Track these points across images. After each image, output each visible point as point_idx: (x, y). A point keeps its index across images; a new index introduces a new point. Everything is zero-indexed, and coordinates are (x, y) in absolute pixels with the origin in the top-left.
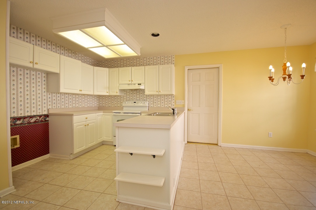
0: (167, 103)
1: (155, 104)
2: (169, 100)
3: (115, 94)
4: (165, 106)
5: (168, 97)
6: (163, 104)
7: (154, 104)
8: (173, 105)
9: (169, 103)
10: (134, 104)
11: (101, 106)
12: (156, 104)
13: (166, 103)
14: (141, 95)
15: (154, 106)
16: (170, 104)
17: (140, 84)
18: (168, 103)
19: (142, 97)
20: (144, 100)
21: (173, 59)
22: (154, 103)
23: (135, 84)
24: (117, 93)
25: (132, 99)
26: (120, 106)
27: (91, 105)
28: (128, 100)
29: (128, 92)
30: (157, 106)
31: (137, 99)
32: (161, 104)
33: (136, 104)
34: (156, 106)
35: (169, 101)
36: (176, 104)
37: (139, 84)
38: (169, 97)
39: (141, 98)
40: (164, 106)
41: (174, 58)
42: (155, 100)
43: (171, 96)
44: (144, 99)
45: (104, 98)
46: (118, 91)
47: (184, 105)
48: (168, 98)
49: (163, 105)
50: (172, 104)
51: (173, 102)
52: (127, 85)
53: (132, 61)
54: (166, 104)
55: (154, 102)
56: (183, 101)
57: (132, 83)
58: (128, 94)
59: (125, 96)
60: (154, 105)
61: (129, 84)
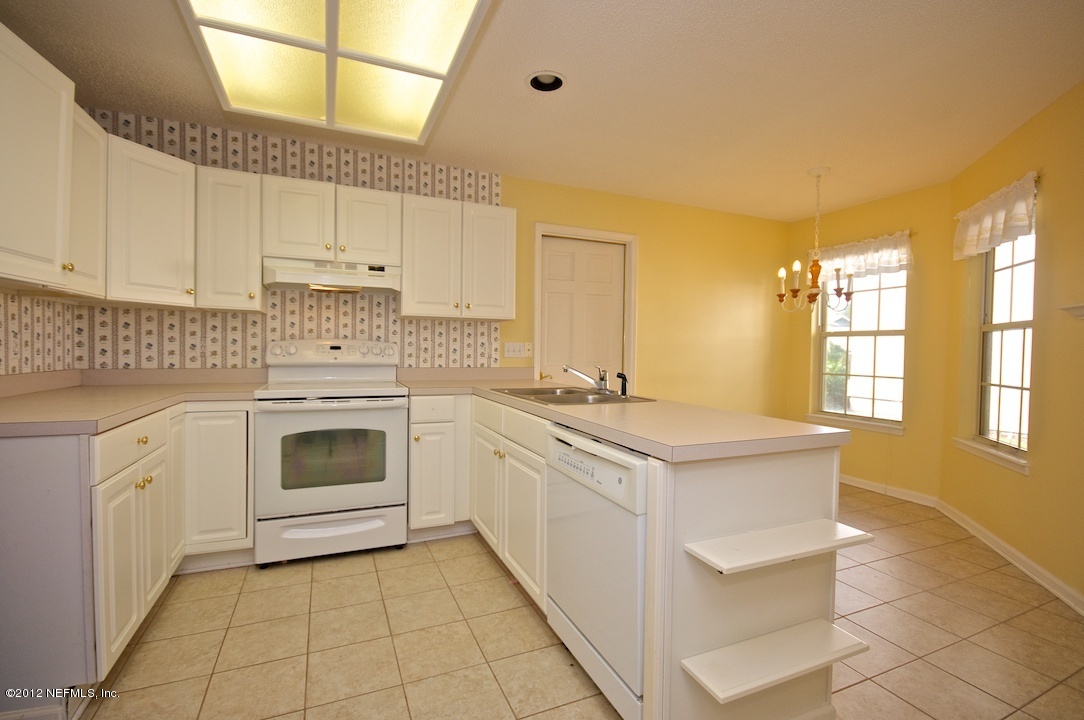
0: (470, 351)
1: (423, 355)
2: (480, 340)
3: (240, 303)
4: (465, 366)
5: (476, 328)
6: (457, 356)
7: (418, 357)
8: (493, 360)
9: (480, 350)
10: (331, 357)
11: (103, 365)
12: (428, 356)
13: (467, 351)
14: (359, 315)
15: (422, 365)
16: (482, 355)
17: (382, 269)
18: (476, 351)
19: (365, 326)
20: (375, 337)
21: (496, 190)
22: (422, 352)
23: (352, 266)
24: (251, 297)
25: (315, 334)
26: (244, 367)
27: (49, 360)
28: (292, 337)
29: (293, 300)
30: (433, 363)
31: (342, 332)
32: (447, 357)
33: (342, 357)
34: (428, 365)
35: (479, 344)
36: (503, 356)
37: (372, 268)
38: (481, 329)
39: (362, 332)
40: (462, 364)
41: (497, 184)
42: (426, 339)
43: (486, 326)
44: (376, 333)
45: (131, 319)
46: (257, 290)
47: (531, 359)
48: (476, 335)
49: (458, 358)
50: (490, 357)
51: (493, 348)
52: (312, 265)
53: (315, 158)
54: (469, 356)
55: (418, 348)
56: (528, 346)
57: (343, 257)
58: (290, 307)
59: (274, 317)
60: (421, 360)
61: (320, 263)
